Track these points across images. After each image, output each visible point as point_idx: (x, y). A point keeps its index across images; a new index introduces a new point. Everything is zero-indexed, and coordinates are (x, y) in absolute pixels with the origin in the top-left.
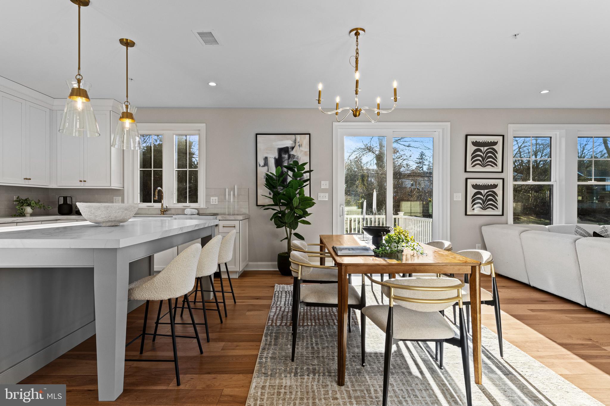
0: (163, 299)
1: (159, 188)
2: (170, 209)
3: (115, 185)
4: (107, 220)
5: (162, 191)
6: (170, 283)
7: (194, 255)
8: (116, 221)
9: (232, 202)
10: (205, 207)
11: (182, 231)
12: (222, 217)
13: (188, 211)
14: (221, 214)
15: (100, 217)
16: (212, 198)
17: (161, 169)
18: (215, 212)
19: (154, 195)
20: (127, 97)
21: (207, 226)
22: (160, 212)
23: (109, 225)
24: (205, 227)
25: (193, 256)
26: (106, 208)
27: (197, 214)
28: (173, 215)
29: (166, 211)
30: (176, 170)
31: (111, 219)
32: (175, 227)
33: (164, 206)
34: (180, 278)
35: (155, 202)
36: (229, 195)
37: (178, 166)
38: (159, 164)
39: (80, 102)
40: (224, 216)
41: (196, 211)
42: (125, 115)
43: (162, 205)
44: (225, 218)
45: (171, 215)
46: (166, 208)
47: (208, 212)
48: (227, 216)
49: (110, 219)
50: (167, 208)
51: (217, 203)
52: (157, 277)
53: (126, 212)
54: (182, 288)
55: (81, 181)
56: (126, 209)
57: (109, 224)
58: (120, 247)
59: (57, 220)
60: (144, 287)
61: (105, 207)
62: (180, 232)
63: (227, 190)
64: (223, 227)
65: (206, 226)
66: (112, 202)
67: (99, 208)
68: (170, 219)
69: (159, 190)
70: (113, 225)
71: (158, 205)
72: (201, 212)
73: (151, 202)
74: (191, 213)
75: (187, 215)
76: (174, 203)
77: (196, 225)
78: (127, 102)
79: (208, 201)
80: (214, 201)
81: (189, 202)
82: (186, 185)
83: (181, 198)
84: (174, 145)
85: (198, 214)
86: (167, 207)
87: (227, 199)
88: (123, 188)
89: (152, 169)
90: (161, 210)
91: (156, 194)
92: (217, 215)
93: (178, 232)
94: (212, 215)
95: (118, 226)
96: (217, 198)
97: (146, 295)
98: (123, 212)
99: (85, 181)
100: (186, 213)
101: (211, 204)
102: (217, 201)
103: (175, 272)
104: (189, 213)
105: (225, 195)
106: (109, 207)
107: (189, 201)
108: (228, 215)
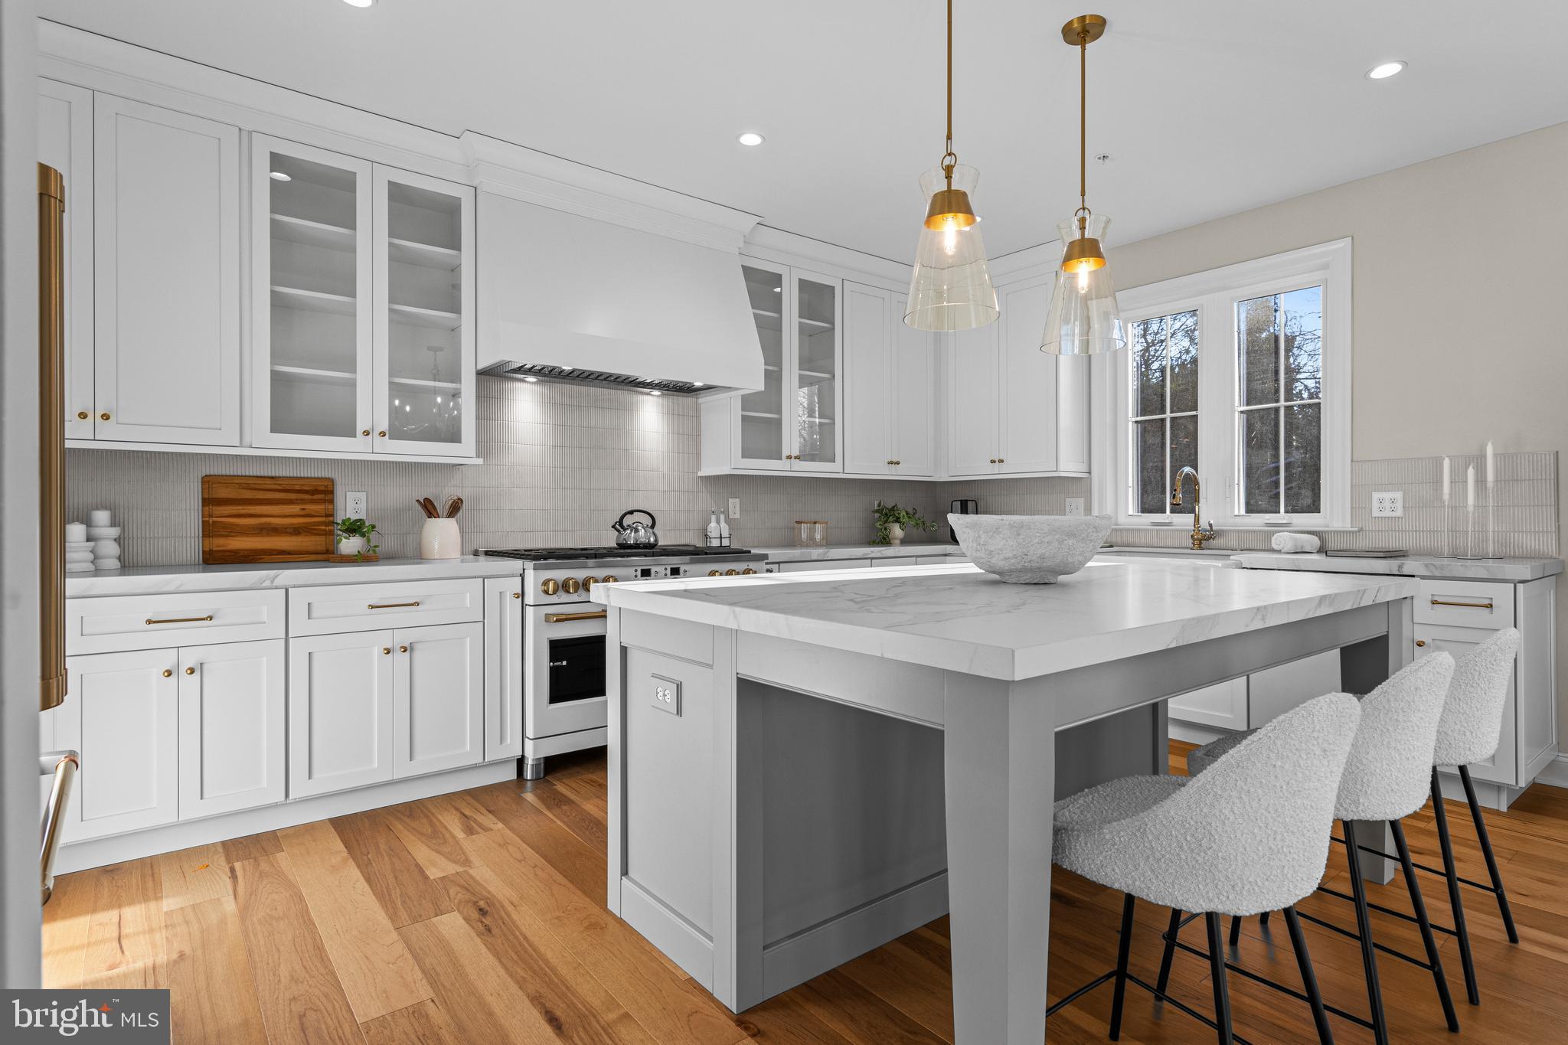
0: (1184, 908)
1: (1187, 469)
2: (1220, 533)
3: (1069, 466)
4: (1019, 566)
5: (1196, 478)
6: (1209, 852)
7: (1325, 745)
8: (1044, 571)
9: (1471, 509)
10: (1348, 527)
11: (1263, 619)
12: (1426, 566)
13: (1281, 540)
14: (1420, 554)
15: (1001, 557)
16: (1376, 496)
17: (1194, 413)
18: (1393, 544)
19: (1173, 490)
20: (1083, 194)
21: (1370, 603)
22: (1191, 541)
23: (1027, 581)
24: (1362, 605)
25: (1318, 752)
26: (1015, 529)
27: (1318, 552)
28: (1229, 552)
29: (1209, 539)
30: (1242, 412)
31: (1029, 562)
32: (1238, 603)
33: (1204, 523)
34: (1258, 839)
35: (1176, 509)
36: (1459, 481)
37: (1248, 395)
38: (1187, 396)
39: (951, 229)
40: (1437, 562)
41: (1315, 541)
42: (1077, 250)
43: (1197, 520)
44: (1442, 568)
45: (1223, 553)
46: (1209, 528)
47: (1362, 543)
48: (1446, 562)
49: (1026, 564)
50: (1212, 530)
51: (1399, 513)
52: (1157, 816)
53: (1070, 542)
54: (1266, 883)
55: (993, 462)
56: (1071, 535)
57: (1027, 578)
58: (1016, 679)
59: (945, 555)
60: (1107, 837)
61: (1011, 526)
62: (1258, 625)
63: (1446, 463)
64: (1434, 602)
65: (1366, 602)
66: (1063, 512)
67: (997, 530)
68: (1219, 563)
69: (1187, 475)
70: (1035, 581)
71: (1185, 520)
72: (1332, 545)
73: (1164, 512)
74: (1296, 548)
75: (1279, 552)
76: (1236, 513)
77: (1322, 599)
78: (1084, 209)
79: (1359, 504)
80: (1387, 504)
81: (1286, 512)
82: (1276, 456)
83: (1261, 497)
84: (1236, 334)
85: (1322, 550)
86: (1211, 525)
87: (1446, 497)
88: (1090, 473)
89: (1168, 415)
90: (1192, 536)
91: (1179, 485)
92: (1404, 556)
93: (1247, 626)
94: (1382, 555)
95: (1052, 586)
96: (1398, 495)
97: (1114, 870)
98: (1061, 542)
99: (1001, 461)
100: (1275, 547)
101: (1374, 515)
102: (1399, 505)
103: (1235, 809)
104: (1289, 547)
105: (1438, 482)
106: (1021, 526)
107: (1286, 506)
108: (1455, 556)
